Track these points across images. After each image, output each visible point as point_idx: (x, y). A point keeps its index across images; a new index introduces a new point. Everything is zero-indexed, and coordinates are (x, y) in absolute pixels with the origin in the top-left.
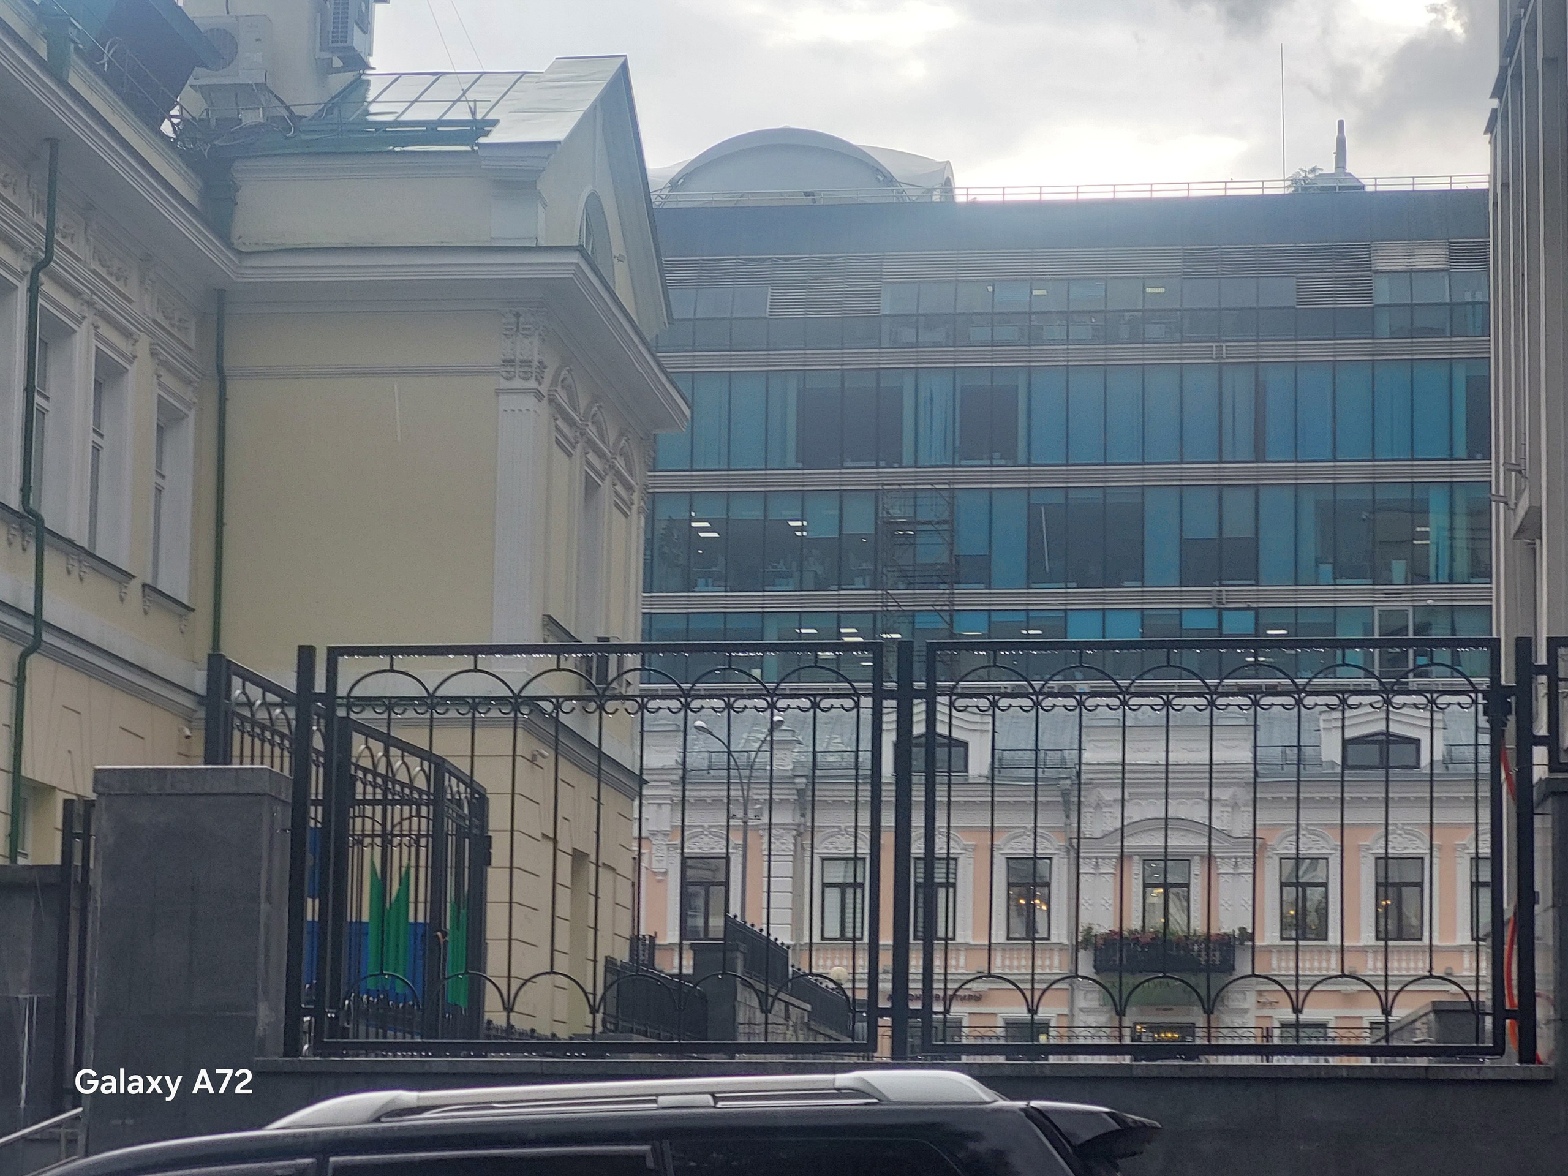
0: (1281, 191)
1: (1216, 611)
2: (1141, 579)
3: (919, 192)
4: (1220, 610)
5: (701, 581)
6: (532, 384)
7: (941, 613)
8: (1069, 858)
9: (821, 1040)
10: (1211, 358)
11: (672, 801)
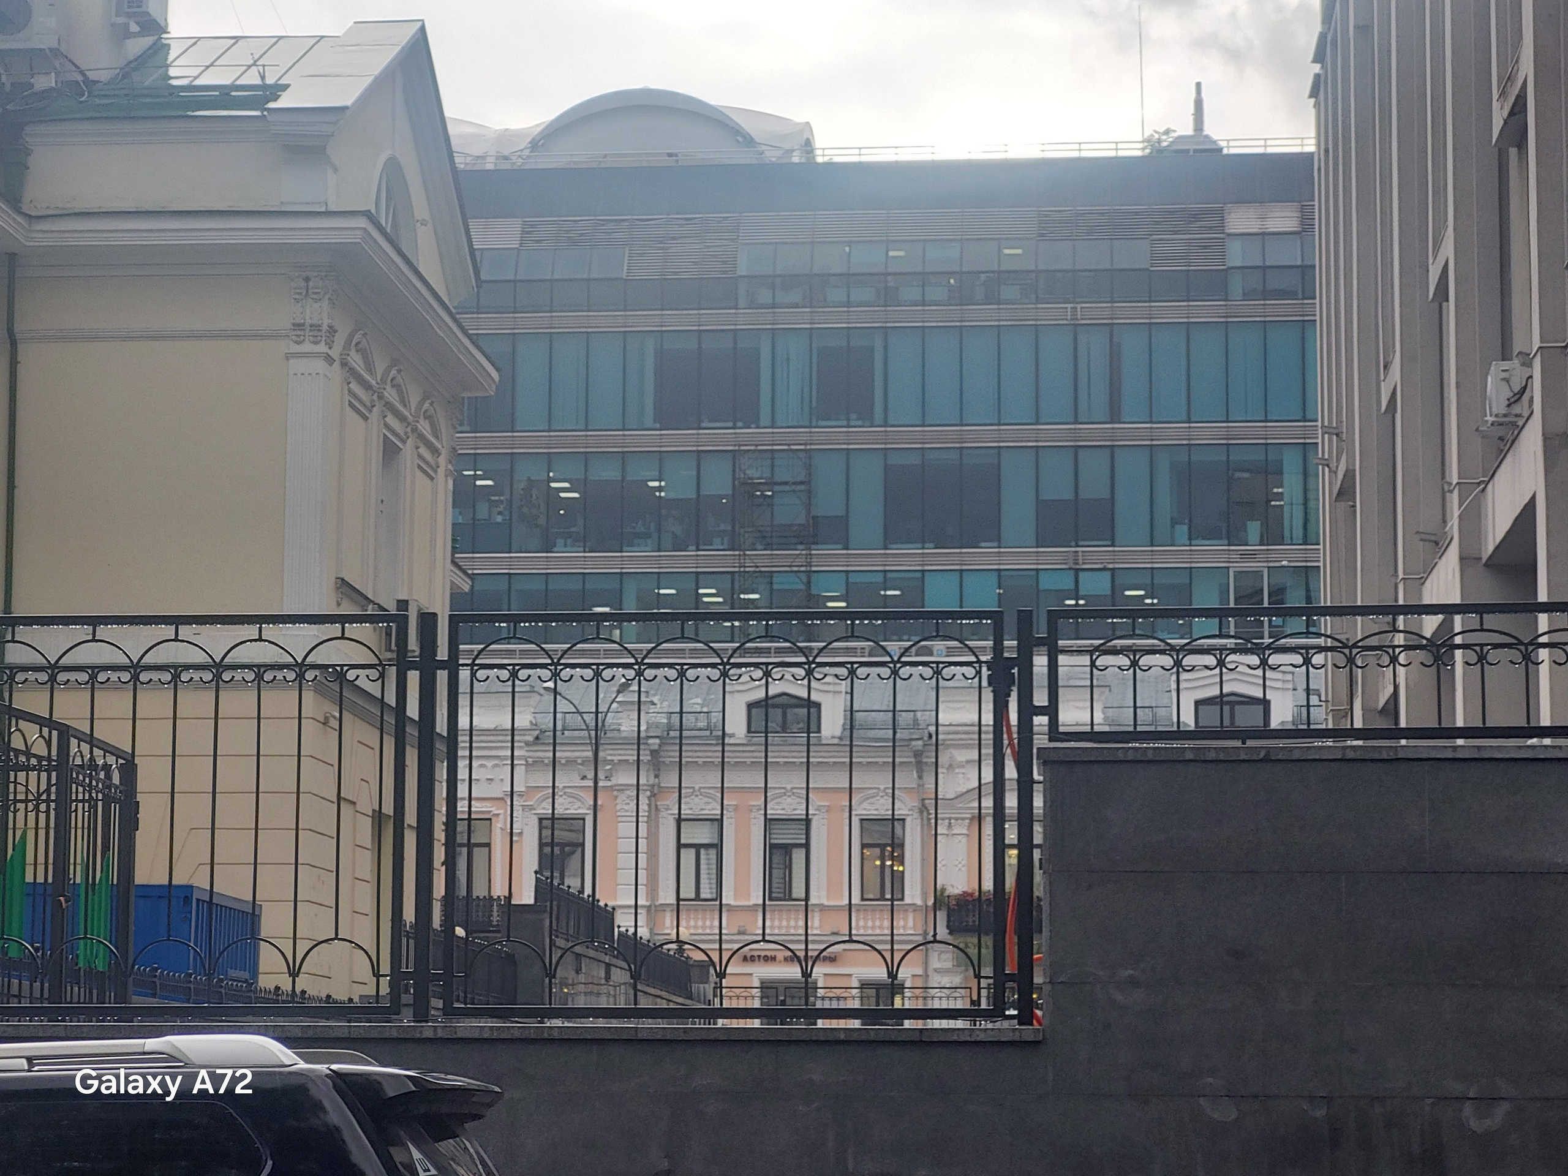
0: (1139, 153)
1: (1072, 573)
2: (998, 541)
3: (779, 153)
4: (1077, 571)
5: (560, 542)
6: (322, 348)
7: (799, 574)
8: (922, 819)
9: (664, 1005)
10: (1066, 319)
11: (527, 761)
